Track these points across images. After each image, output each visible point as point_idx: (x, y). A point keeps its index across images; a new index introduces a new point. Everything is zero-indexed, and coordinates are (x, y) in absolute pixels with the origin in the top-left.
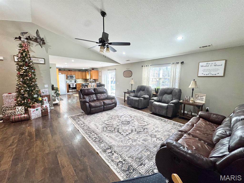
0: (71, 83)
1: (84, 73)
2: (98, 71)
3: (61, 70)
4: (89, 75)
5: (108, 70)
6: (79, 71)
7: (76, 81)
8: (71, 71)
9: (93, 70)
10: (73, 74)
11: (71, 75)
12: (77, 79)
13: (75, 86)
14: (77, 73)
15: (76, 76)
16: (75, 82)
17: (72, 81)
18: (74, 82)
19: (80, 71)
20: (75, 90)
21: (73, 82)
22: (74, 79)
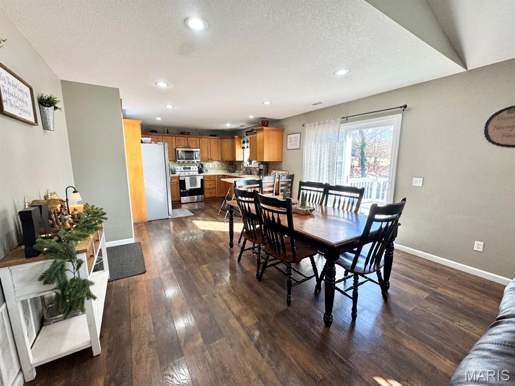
0: (187, 174)
1: (227, 143)
2: (283, 130)
3: (156, 132)
4: (243, 148)
5: (346, 119)
6: (211, 135)
7: (202, 166)
8: (189, 134)
9: (267, 126)
10: (194, 145)
11: (189, 147)
12: (206, 161)
13: (199, 186)
14: (205, 141)
15: (201, 152)
16: (200, 171)
17: (190, 168)
18: (196, 173)
19: (215, 136)
20: (198, 198)
21: (194, 169)
22: (195, 161)
